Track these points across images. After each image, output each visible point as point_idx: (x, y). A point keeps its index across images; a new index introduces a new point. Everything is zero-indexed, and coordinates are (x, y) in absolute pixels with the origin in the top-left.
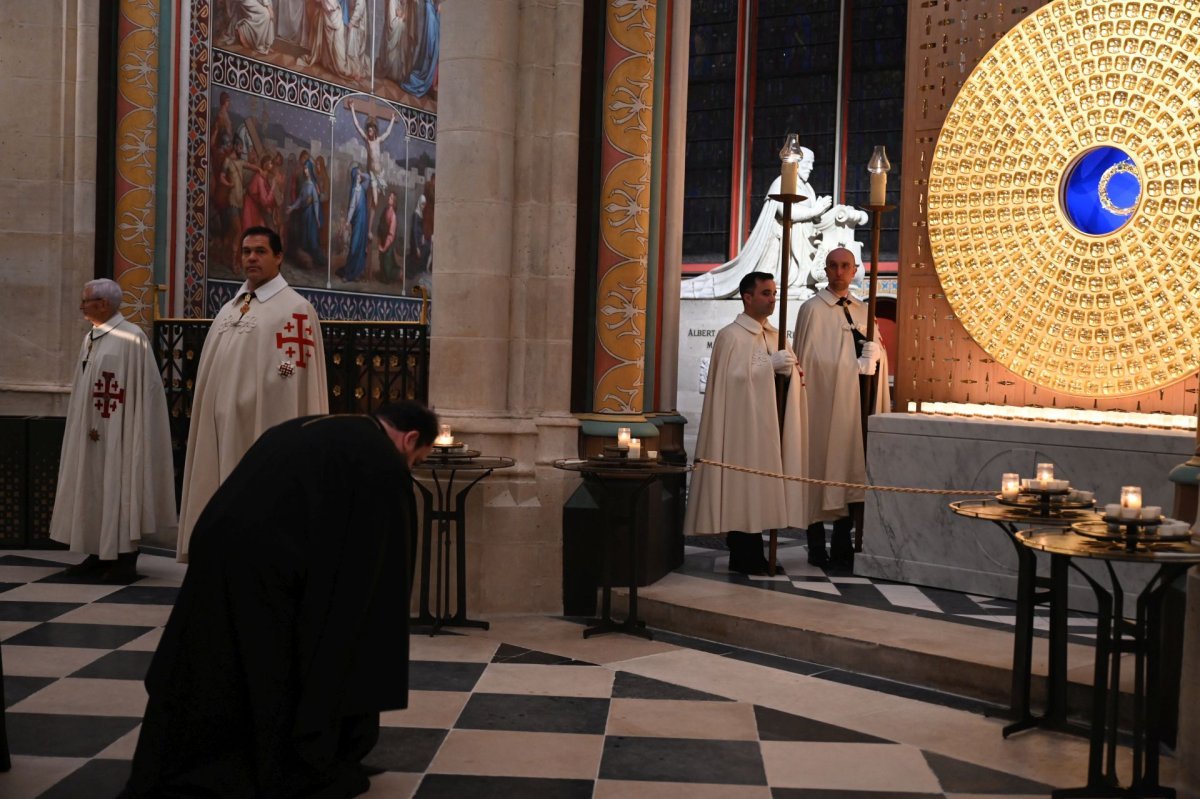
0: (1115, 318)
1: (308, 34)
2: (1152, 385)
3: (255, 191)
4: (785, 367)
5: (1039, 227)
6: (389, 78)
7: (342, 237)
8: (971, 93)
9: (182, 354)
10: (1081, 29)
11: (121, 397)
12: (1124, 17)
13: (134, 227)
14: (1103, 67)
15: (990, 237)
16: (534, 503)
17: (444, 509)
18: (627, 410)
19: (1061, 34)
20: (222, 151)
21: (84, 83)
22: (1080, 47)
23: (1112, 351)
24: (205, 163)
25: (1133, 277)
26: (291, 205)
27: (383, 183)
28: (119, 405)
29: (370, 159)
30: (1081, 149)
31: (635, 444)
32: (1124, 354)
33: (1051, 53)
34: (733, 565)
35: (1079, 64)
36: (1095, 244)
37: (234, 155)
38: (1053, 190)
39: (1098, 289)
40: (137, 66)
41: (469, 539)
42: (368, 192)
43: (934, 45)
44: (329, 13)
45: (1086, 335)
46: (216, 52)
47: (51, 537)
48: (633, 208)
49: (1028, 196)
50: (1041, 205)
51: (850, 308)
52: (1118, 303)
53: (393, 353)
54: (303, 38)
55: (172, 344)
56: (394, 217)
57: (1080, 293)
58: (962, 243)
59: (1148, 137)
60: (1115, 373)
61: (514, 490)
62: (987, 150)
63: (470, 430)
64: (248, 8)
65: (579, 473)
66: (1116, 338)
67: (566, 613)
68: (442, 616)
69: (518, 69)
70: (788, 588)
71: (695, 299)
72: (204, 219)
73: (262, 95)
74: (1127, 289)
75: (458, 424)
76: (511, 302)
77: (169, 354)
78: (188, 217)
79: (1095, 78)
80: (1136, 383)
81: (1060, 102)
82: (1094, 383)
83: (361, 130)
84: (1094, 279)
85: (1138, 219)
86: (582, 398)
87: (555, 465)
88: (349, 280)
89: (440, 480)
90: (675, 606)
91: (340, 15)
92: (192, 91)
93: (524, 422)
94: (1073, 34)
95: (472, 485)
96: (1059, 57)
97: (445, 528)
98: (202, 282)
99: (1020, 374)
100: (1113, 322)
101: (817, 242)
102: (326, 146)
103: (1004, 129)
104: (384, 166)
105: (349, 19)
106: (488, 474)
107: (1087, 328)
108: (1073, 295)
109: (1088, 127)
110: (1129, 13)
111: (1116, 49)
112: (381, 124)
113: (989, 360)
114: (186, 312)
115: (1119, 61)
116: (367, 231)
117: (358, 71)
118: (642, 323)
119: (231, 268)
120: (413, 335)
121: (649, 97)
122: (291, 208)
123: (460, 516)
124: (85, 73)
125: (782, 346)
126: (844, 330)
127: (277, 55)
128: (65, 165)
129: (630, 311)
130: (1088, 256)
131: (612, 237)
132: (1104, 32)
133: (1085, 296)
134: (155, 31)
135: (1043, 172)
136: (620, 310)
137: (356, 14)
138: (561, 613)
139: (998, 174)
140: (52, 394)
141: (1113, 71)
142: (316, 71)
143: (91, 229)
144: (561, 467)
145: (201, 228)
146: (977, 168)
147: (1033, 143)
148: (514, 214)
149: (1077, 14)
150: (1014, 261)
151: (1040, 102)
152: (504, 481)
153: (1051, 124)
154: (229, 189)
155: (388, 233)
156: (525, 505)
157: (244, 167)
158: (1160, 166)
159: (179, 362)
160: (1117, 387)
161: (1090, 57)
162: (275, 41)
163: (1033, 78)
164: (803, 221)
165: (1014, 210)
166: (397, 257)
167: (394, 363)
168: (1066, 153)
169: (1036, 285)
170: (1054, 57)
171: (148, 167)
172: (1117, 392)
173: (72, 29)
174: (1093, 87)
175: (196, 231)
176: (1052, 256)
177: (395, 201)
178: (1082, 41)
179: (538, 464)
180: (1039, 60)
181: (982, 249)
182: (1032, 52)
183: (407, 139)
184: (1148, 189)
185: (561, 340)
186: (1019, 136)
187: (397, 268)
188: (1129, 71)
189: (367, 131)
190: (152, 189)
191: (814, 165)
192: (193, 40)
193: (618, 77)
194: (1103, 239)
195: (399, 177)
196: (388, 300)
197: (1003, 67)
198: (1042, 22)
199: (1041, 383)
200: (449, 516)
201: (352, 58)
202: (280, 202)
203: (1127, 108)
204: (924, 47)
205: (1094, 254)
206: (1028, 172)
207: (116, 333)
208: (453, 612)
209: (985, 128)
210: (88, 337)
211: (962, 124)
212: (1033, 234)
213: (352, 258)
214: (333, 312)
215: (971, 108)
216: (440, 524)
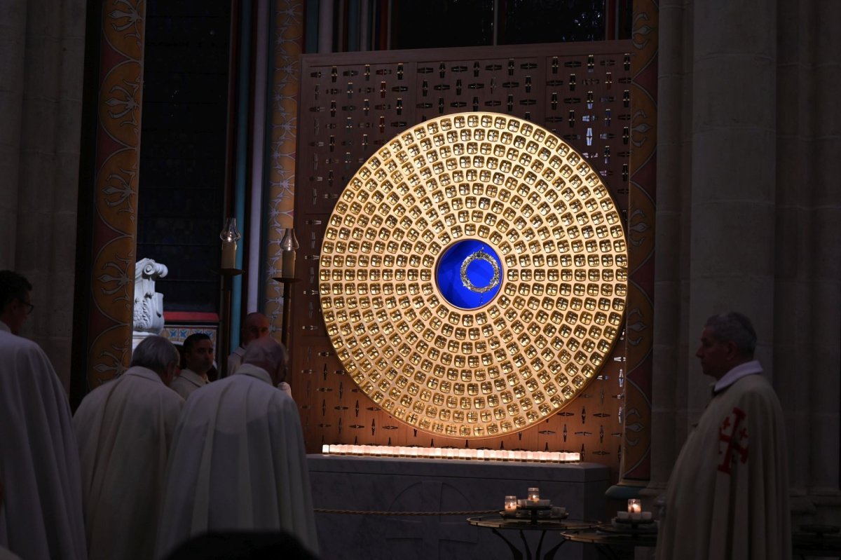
0: (483, 375)
2: (514, 428)
5: (419, 300)
8: (357, 187)
10: (451, 146)
12: (486, 141)
14: (470, 178)
15: (376, 306)
19: (435, 148)
22: (451, 160)
23: (481, 401)
25: (498, 343)
30: (453, 240)
32: (491, 404)
33: (427, 162)
36: (466, 316)
38: (430, 271)
39: (469, 351)
45: (460, 388)
48: (123, 279)
49: (409, 275)
50: (421, 283)
52: (486, 363)
57: (454, 355)
58: (351, 310)
59: (507, 235)
60: (484, 419)
62: (373, 235)
66: (485, 391)
74: (492, 352)
79: (464, 186)
80: (501, 427)
82: (467, 427)
84: (466, 344)
85: (501, 298)
94: (445, 149)
96: (434, 166)
99: (404, 419)
100: (481, 378)
103: (388, 219)
107: (461, 383)
108: (448, 356)
109: (459, 224)
110: (491, 138)
111: (480, 165)
113: (374, 408)
115: (483, 174)
121: (136, 184)
129: (120, 368)
130: (460, 325)
131: (105, 304)
132: (470, 151)
133: (458, 357)
135: (422, 257)
136: (112, 368)
139: (382, 256)
141: (478, 181)
146: (364, 249)
147: (413, 232)
149: (448, 133)
150: (398, 327)
151: (418, 200)
153: (428, 218)
158: (517, 258)
160: (486, 430)
161: (459, 169)
163: (412, 180)
165: (397, 286)
168: (441, 243)
169: (417, 347)
170: (429, 165)
172: (486, 434)
174: (462, 192)
176: (431, 324)
178: (453, 155)
180: (417, 166)
181: (369, 316)
182: (411, 160)
184: (509, 275)
186: (401, 226)
188: (491, 183)
193: (111, 166)
194: (471, 312)
197: (386, 169)
198: (419, 136)
199: (422, 427)
203: (490, 211)
204: (312, 144)
205: (465, 323)
206: (408, 256)
209: (370, 217)
211: (350, 212)
212: (414, 306)
215: (358, 200)
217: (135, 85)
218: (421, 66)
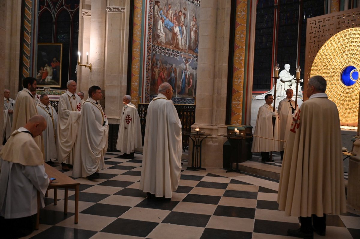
0: (348, 106)
1: (173, 40)
3: (160, 75)
4: (275, 115)
5: (335, 84)
6: (191, 49)
7: (180, 85)
8: (320, 53)
9: (144, 111)
10: (345, 39)
11: (131, 120)
12: (355, 36)
13: (135, 84)
14: (350, 48)
16: (217, 144)
17: (197, 144)
18: (238, 124)
19: (341, 40)
20: (154, 67)
21: (125, 53)
22: (345, 43)
23: (351, 113)
24: (150, 70)
26: (168, 78)
27: (189, 73)
28: (131, 122)
29: (186, 68)
30: (345, 66)
31: (238, 131)
32: (354, 113)
33: (338, 44)
34: (262, 159)
35: (345, 47)
36: (348, 88)
37: (156, 68)
38: (338, 76)
39: (348, 98)
40: (136, 50)
41: (202, 151)
42: (186, 75)
43: (312, 42)
44: (178, 35)
45: (346, 109)
46: (153, 45)
47: (117, 149)
48: (240, 80)
49: (333, 77)
50: (336, 79)
51: (291, 102)
52: (353, 101)
53: (189, 111)
54: (172, 42)
55: (142, 109)
56: (192, 81)
57: (344, 99)
60: (352, 118)
61: (213, 141)
62: (324, 67)
63: (203, 128)
64: (160, 35)
65: (227, 137)
66: (352, 110)
67: (223, 168)
68: (196, 167)
69: (215, 51)
70: (274, 165)
71: (261, 100)
72: (150, 82)
73: (163, 54)
74: (355, 98)
75: (201, 127)
76: (213, 100)
77: (142, 111)
78: (146, 81)
79: (348, 50)
81: (340, 56)
82: (347, 120)
83: (184, 61)
84: (348, 96)
85: (358, 82)
86: (228, 121)
87: (221, 135)
88: (181, 95)
89: (196, 138)
90: (246, 167)
91: (180, 36)
92: (148, 54)
93: (215, 126)
94: (343, 40)
95: (203, 140)
96: (340, 45)
97: (197, 148)
98: (149, 95)
100: (352, 106)
101: (290, 86)
102: (176, 65)
103: (328, 62)
104: (189, 69)
105: (182, 36)
106: (207, 137)
107: (346, 107)
109: (347, 61)
111: (353, 43)
112: (189, 60)
114: (145, 102)
115: (354, 46)
116: (185, 84)
117: (184, 48)
118: (242, 105)
119: (155, 92)
120: (193, 108)
121: (244, 56)
122: (168, 79)
123: (200, 146)
124: (125, 51)
125: (274, 111)
126: (290, 107)
127: (166, 45)
128: (121, 71)
129: (239, 103)
130: (346, 91)
131: (235, 87)
132: (350, 40)
133: (345, 100)
134: (140, 42)
135: (336, 72)
136: (237, 103)
137: (184, 35)
138: (222, 168)
139: (326, 72)
140: (117, 119)
141: (352, 48)
142: (174, 48)
143: (126, 84)
144: (222, 136)
145: (149, 84)
147: (334, 65)
148: (214, 82)
149: (344, 35)
150: (329, 92)
151: (336, 55)
152: (210, 139)
153: (338, 61)
154: (155, 75)
155: (190, 84)
156: (215, 144)
157: (158, 70)
159: (143, 113)
161: (347, 45)
162: (166, 42)
163: (334, 50)
164: (287, 81)
165: (329, 80)
166: (192, 90)
167: (189, 113)
168: (341, 67)
170: (339, 45)
171: (138, 71)
172: (352, 122)
173: (123, 42)
174: (348, 52)
175: (148, 84)
176: (338, 91)
177: (192, 77)
178: (345, 41)
179: (218, 135)
180: (336, 46)
182: (334, 44)
183: (195, 63)
185: (224, 109)
186: (331, 63)
187: (192, 92)
188: (356, 48)
189: (186, 61)
190: (139, 76)
191: (290, 68)
192: (148, 43)
193: (237, 52)
194: (350, 87)
195: (193, 72)
196: (190, 99)
197: (328, 47)
198: (336, 37)
200: (198, 146)
201: (183, 45)
202: (166, 78)
203: (355, 57)
204: (310, 43)
205: (348, 90)
206: (333, 72)
207: (130, 106)
208: (199, 166)
209: (323, 61)
210: (124, 107)
211: (318, 60)
212: (334, 86)
213: (182, 90)
214: (177, 102)
215: (320, 57)
216: (196, 147)
217: (243, 31)
218: (338, 17)
